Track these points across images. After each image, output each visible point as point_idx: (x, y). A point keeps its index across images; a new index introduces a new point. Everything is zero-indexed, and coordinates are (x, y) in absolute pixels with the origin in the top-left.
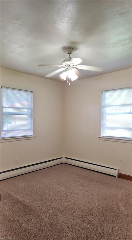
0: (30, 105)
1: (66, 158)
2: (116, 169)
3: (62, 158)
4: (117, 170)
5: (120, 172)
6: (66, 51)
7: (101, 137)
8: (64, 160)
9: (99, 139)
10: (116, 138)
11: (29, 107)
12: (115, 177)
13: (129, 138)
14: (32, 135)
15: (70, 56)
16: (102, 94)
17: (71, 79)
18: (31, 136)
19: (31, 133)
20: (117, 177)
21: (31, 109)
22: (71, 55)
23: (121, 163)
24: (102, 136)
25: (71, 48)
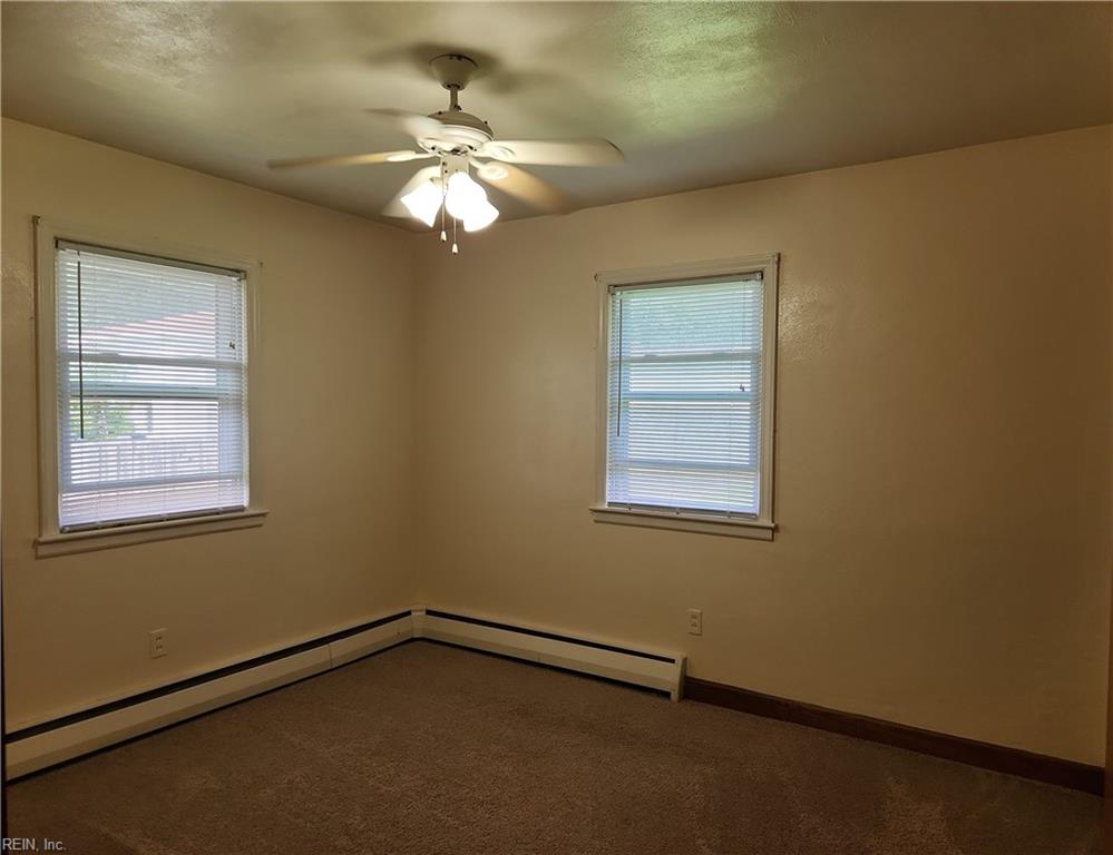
0: (233, 346)
1: (429, 612)
2: (672, 661)
3: (409, 613)
4: (679, 662)
5: (689, 674)
6: (434, 70)
7: (606, 507)
8: (419, 624)
9: (596, 515)
10: (674, 514)
11: (227, 356)
12: (667, 695)
13: (732, 514)
14: (245, 503)
15: (454, 97)
16: (610, 298)
17: (460, 225)
18: (242, 509)
19: (236, 496)
20: (675, 696)
21: (237, 368)
22: (459, 93)
23: (696, 630)
24: (610, 504)
25: (460, 57)
